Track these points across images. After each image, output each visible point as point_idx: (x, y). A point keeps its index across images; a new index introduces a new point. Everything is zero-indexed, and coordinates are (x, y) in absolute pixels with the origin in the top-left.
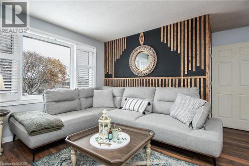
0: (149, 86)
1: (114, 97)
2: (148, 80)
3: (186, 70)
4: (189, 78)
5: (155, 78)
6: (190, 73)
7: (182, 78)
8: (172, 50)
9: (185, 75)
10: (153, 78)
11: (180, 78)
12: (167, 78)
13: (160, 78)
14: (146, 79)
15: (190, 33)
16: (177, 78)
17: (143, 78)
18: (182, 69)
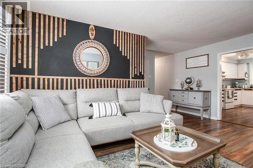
0: (101, 87)
1: (65, 104)
2: (99, 81)
3: (133, 74)
4: (135, 80)
5: (108, 79)
6: (136, 77)
7: (131, 80)
8: (123, 55)
9: (133, 78)
10: (106, 79)
11: (129, 80)
12: (119, 80)
13: (113, 80)
14: (97, 80)
15: (136, 45)
16: (127, 80)
17: (94, 78)
18: (131, 73)
